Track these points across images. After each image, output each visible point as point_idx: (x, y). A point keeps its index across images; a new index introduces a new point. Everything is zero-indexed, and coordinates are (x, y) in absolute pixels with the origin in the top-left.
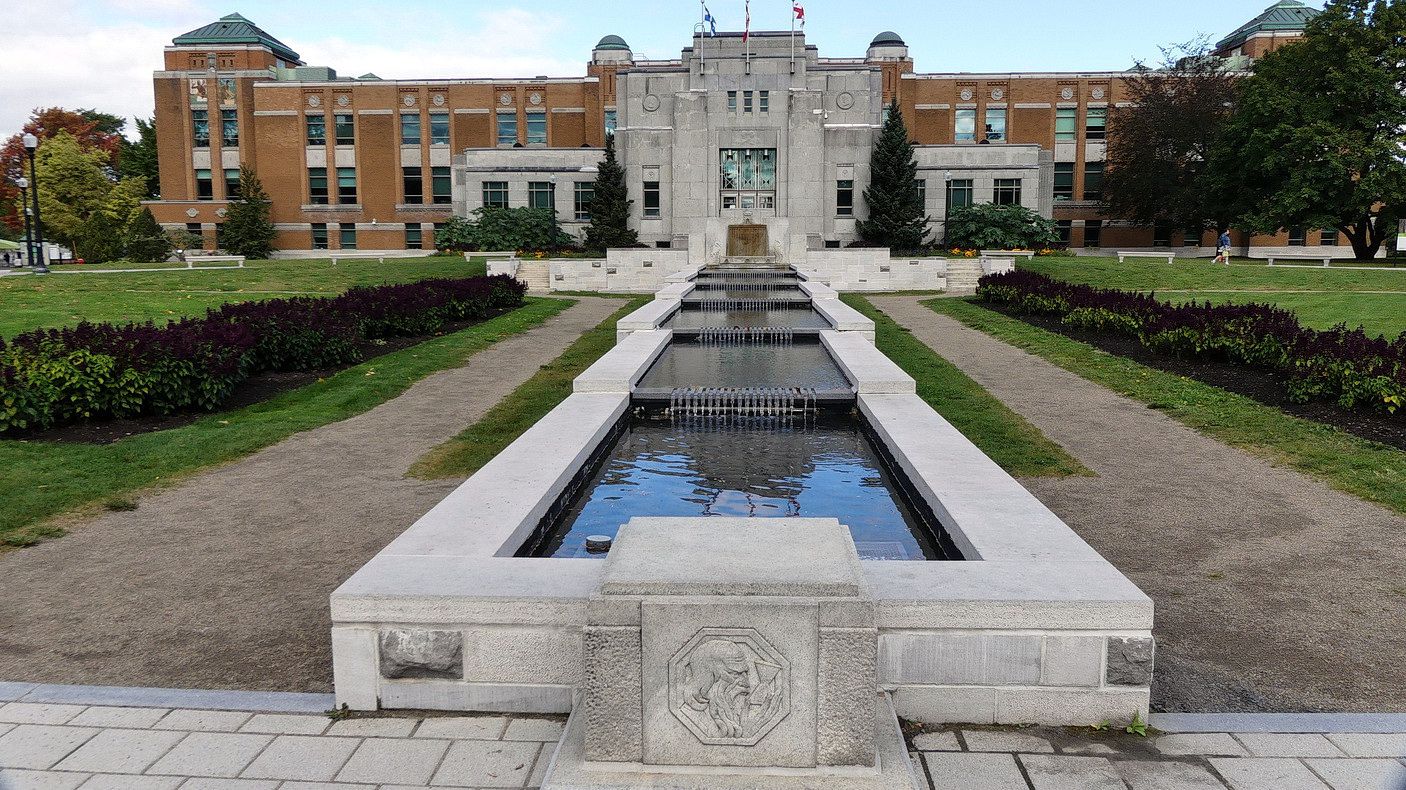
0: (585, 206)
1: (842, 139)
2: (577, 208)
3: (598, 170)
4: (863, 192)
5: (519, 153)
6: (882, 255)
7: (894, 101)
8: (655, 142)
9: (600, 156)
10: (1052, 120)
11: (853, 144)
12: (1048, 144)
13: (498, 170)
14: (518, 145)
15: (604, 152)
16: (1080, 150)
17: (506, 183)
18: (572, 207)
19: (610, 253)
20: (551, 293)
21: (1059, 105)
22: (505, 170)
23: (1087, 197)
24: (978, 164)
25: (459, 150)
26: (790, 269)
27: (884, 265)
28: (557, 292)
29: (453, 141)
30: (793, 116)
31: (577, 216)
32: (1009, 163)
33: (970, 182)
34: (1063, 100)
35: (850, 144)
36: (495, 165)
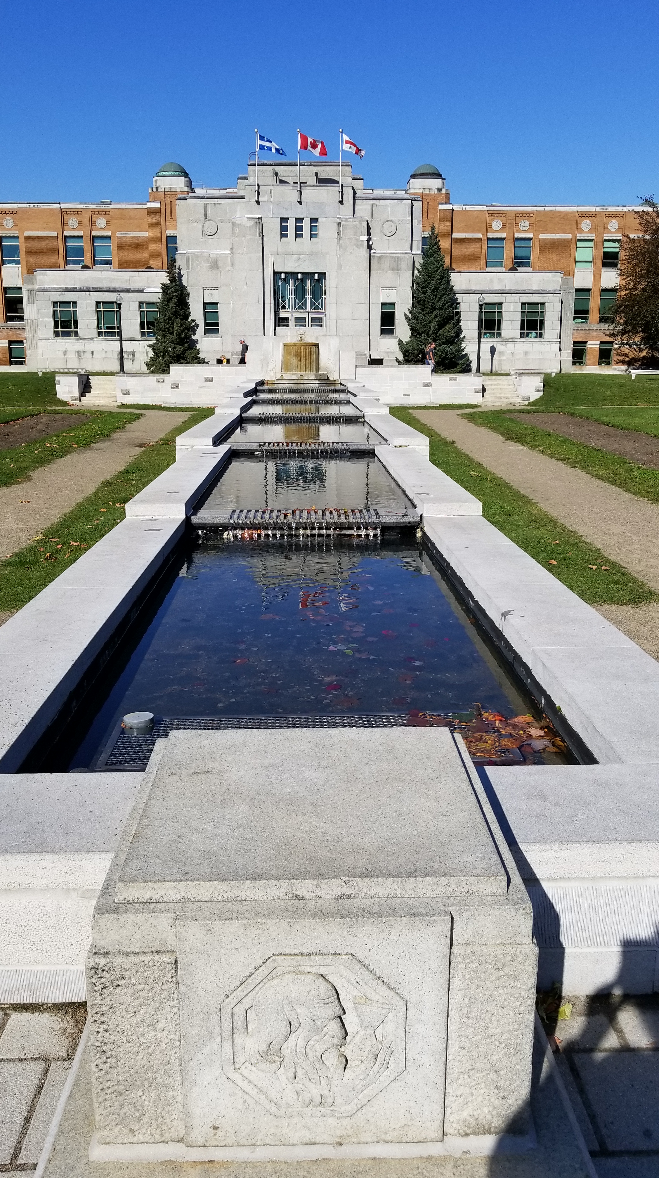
0: (151, 325)
1: (386, 264)
2: (142, 327)
3: (161, 291)
4: (405, 314)
5: (87, 274)
6: (424, 372)
7: (433, 229)
8: (215, 265)
9: (163, 278)
10: (573, 251)
11: (396, 269)
12: (569, 272)
13: (67, 290)
14: (85, 267)
15: (166, 274)
16: (597, 278)
17: (75, 303)
18: (138, 326)
19: (173, 368)
20: (118, 407)
21: (579, 236)
22: (73, 290)
23: (602, 320)
24: (507, 288)
25: (30, 271)
26: (341, 384)
27: (427, 381)
28: (124, 406)
29: (23, 262)
30: (341, 242)
31: (143, 334)
32: (535, 288)
33: (500, 304)
34: (582, 232)
35: (393, 270)
36: (63, 286)
